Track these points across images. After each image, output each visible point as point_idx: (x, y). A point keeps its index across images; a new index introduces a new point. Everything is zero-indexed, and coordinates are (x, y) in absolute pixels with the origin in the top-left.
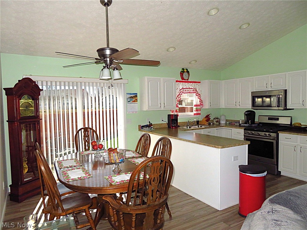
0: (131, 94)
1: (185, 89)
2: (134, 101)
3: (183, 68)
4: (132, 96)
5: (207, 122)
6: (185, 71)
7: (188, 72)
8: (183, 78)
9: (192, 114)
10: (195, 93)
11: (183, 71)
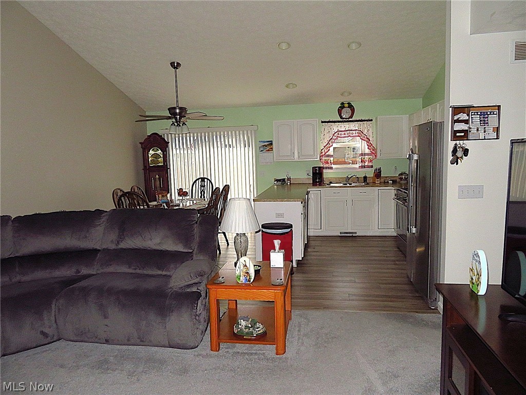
0: (264, 142)
1: (344, 131)
2: (269, 151)
3: (342, 101)
4: (266, 144)
5: (378, 179)
6: (346, 105)
7: (350, 106)
8: (341, 117)
9: (357, 166)
10: (358, 136)
11: (342, 106)
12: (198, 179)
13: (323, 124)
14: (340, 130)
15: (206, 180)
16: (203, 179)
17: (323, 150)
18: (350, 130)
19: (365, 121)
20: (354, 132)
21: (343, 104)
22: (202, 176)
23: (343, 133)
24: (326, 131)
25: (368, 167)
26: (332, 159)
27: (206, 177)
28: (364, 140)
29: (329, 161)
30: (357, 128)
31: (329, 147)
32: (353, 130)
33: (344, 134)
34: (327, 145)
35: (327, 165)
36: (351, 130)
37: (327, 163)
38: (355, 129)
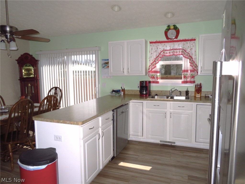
0: (105, 60)
1: (169, 50)
3: (168, 24)
5: (198, 93)
6: (172, 27)
7: (175, 28)
8: (167, 38)
9: (180, 81)
10: (182, 54)
11: (169, 29)
12: (53, 88)
13: (151, 44)
14: (165, 49)
15: (58, 89)
16: (56, 88)
17: (150, 67)
18: (174, 49)
19: (188, 40)
20: (178, 51)
21: (169, 26)
22: (56, 86)
23: (168, 52)
24: (153, 50)
25: (191, 82)
26: (158, 74)
27: (58, 86)
28: (187, 58)
29: (155, 76)
30: (181, 48)
31: (156, 64)
32: (178, 49)
33: (170, 53)
34: (154, 62)
35: (153, 80)
36: (176, 49)
37: (154, 78)
38: (179, 48)
